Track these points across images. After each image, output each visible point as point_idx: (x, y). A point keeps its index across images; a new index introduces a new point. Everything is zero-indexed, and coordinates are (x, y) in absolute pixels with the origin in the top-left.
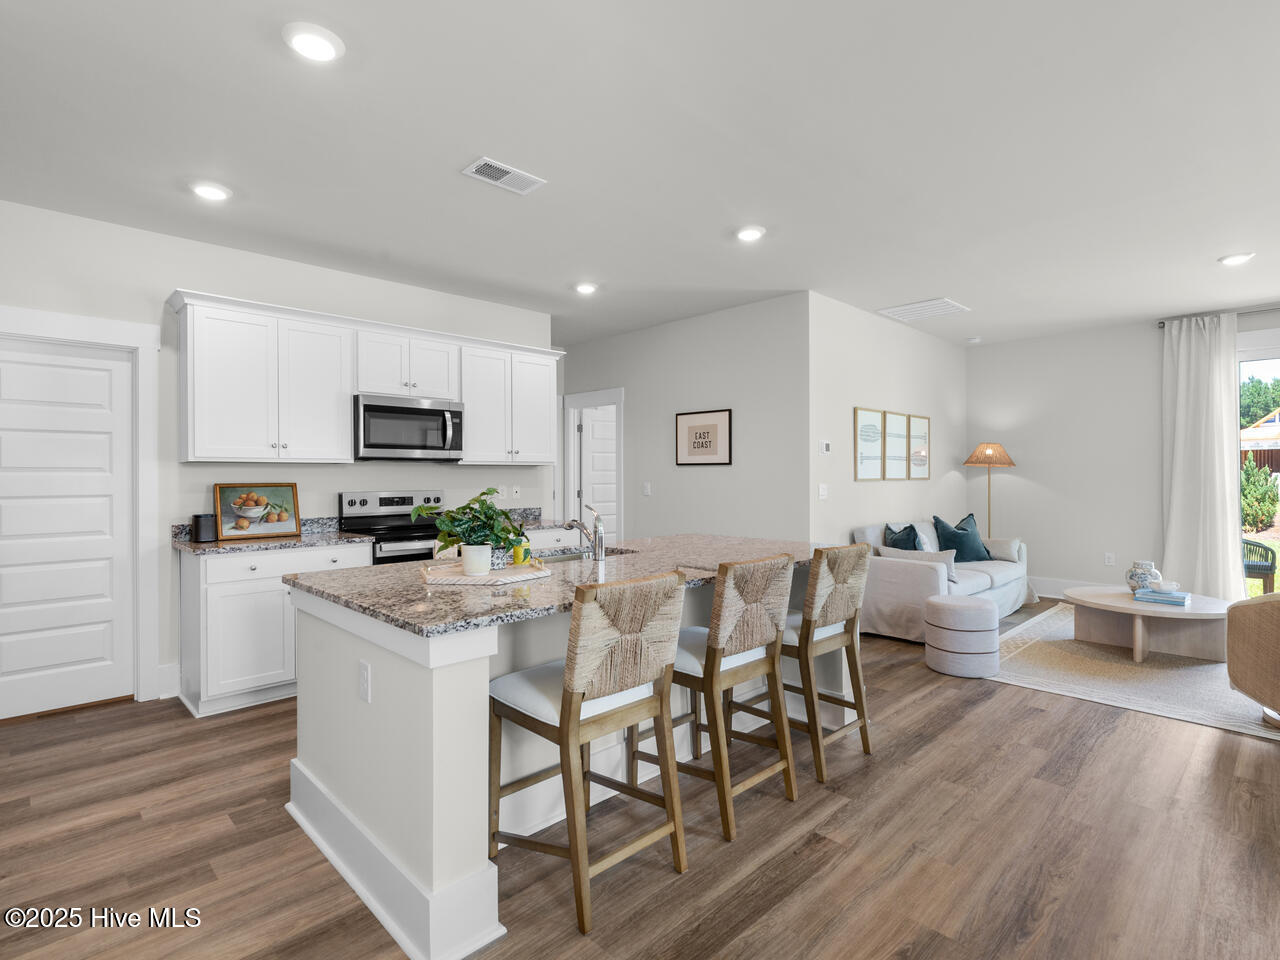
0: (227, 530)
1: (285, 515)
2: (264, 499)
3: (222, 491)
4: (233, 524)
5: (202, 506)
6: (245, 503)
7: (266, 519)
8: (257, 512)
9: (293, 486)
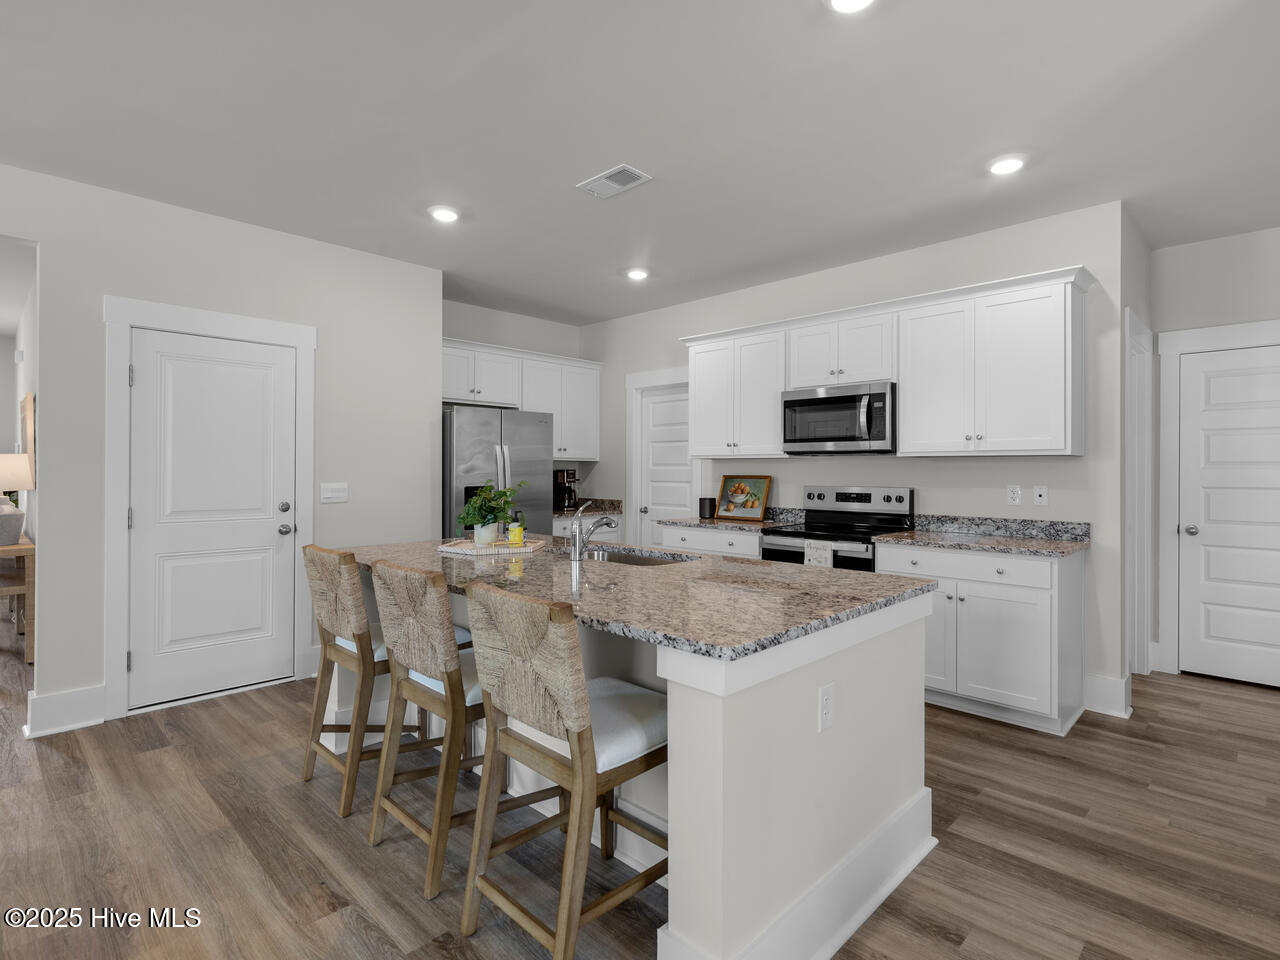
0: (721, 512)
1: (757, 503)
2: (748, 489)
3: (728, 479)
4: (725, 507)
5: (713, 491)
6: (735, 492)
7: (744, 505)
8: (740, 499)
9: (769, 479)
